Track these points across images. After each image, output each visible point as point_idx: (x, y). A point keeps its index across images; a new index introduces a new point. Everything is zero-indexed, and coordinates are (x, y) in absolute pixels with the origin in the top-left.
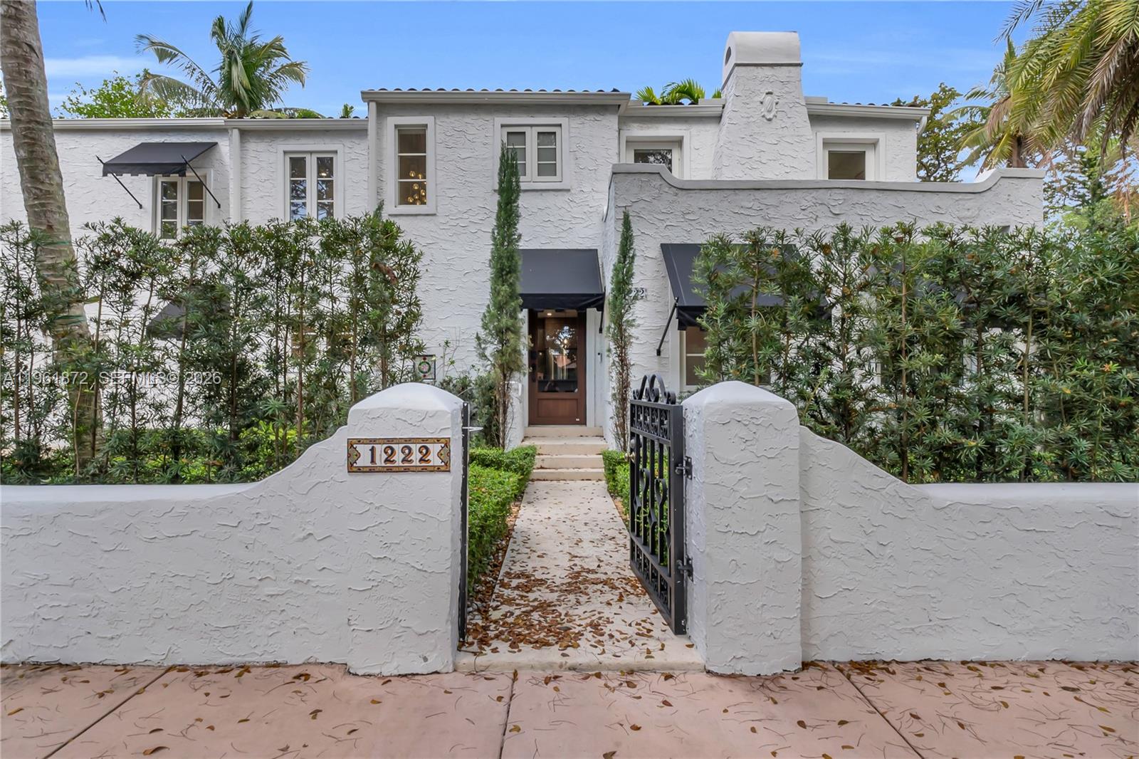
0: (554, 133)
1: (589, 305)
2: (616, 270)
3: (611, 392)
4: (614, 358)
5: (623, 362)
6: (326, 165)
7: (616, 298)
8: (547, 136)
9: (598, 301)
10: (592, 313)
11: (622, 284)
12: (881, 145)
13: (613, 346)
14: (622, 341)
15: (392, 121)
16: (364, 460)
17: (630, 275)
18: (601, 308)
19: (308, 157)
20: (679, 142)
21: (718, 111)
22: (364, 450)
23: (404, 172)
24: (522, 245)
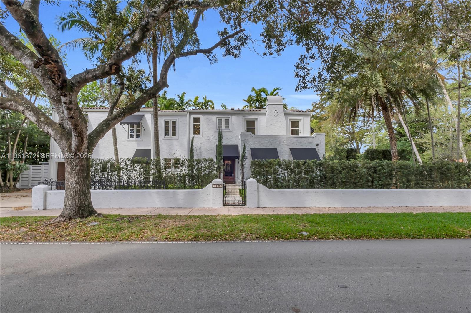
0: (228, 119)
1: (236, 159)
2: (242, 154)
3: (240, 177)
4: (241, 171)
5: (243, 172)
6: (174, 123)
7: (242, 159)
8: (227, 120)
9: (238, 158)
10: (237, 160)
11: (243, 157)
12: (302, 120)
13: (241, 169)
14: (243, 168)
15: (192, 116)
16: (214, 187)
17: (245, 155)
18: (239, 159)
19: (170, 121)
20: (257, 119)
21: (265, 113)
22: (214, 185)
23: (194, 128)
24: (223, 144)
